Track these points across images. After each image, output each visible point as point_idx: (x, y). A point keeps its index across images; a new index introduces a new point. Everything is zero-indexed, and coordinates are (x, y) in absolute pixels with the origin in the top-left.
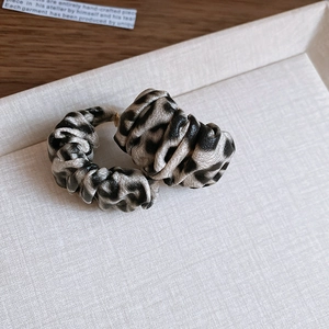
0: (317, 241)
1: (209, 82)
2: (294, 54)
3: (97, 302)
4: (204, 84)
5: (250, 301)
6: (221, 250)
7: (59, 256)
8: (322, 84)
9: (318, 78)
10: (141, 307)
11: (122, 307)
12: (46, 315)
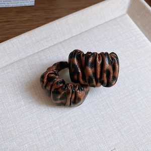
0: (138, 92)
1: (84, 31)
2: (121, 15)
3: (39, 126)
4: (82, 32)
5: (108, 121)
6: (93, 100)
7: (22, 108)
8: (135, 25)
9: (132, 23)
10: (58, 127)
11: (50, 128)
12: (17, 134)
